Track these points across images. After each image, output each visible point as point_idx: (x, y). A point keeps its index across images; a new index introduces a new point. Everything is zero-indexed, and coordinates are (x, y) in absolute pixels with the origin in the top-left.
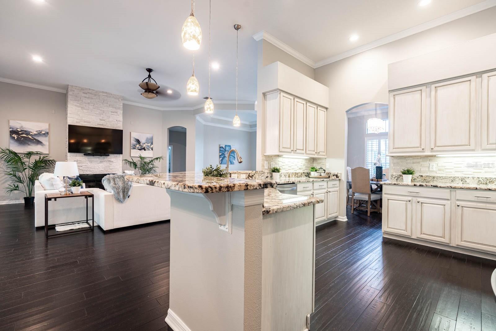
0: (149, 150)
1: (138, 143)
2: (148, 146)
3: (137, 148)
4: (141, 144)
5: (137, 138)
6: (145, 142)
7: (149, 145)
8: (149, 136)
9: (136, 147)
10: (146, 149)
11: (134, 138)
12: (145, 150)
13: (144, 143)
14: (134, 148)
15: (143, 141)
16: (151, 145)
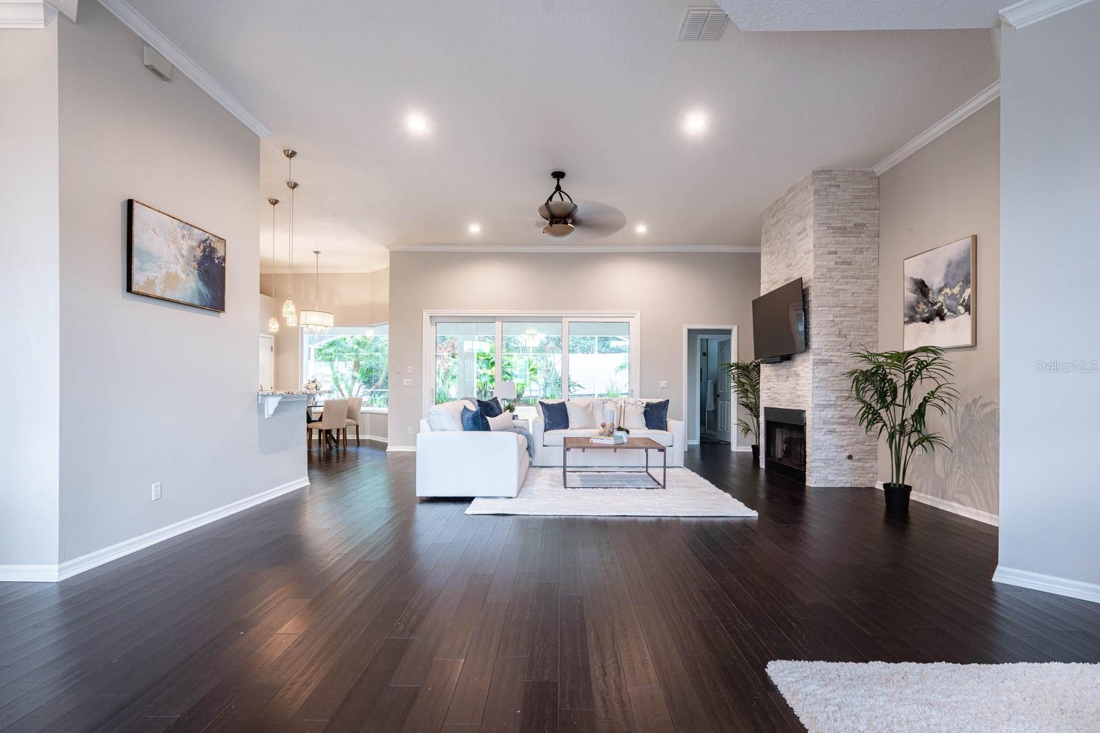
0: (955, 313)
1: (921, 296)
2: (953, 297)
3: (918, 316)
4: (931, 295)
5: (918, 276)
6: (942, 285)
7: (956, 290)
8: (955, 249)
9: (916, 313)
10: (946, 311)
11: (912, 278)
12: (942, 319)
13: (941, 290)
14: (912, 319)
15: (935, 281)
16: (962, 291)
